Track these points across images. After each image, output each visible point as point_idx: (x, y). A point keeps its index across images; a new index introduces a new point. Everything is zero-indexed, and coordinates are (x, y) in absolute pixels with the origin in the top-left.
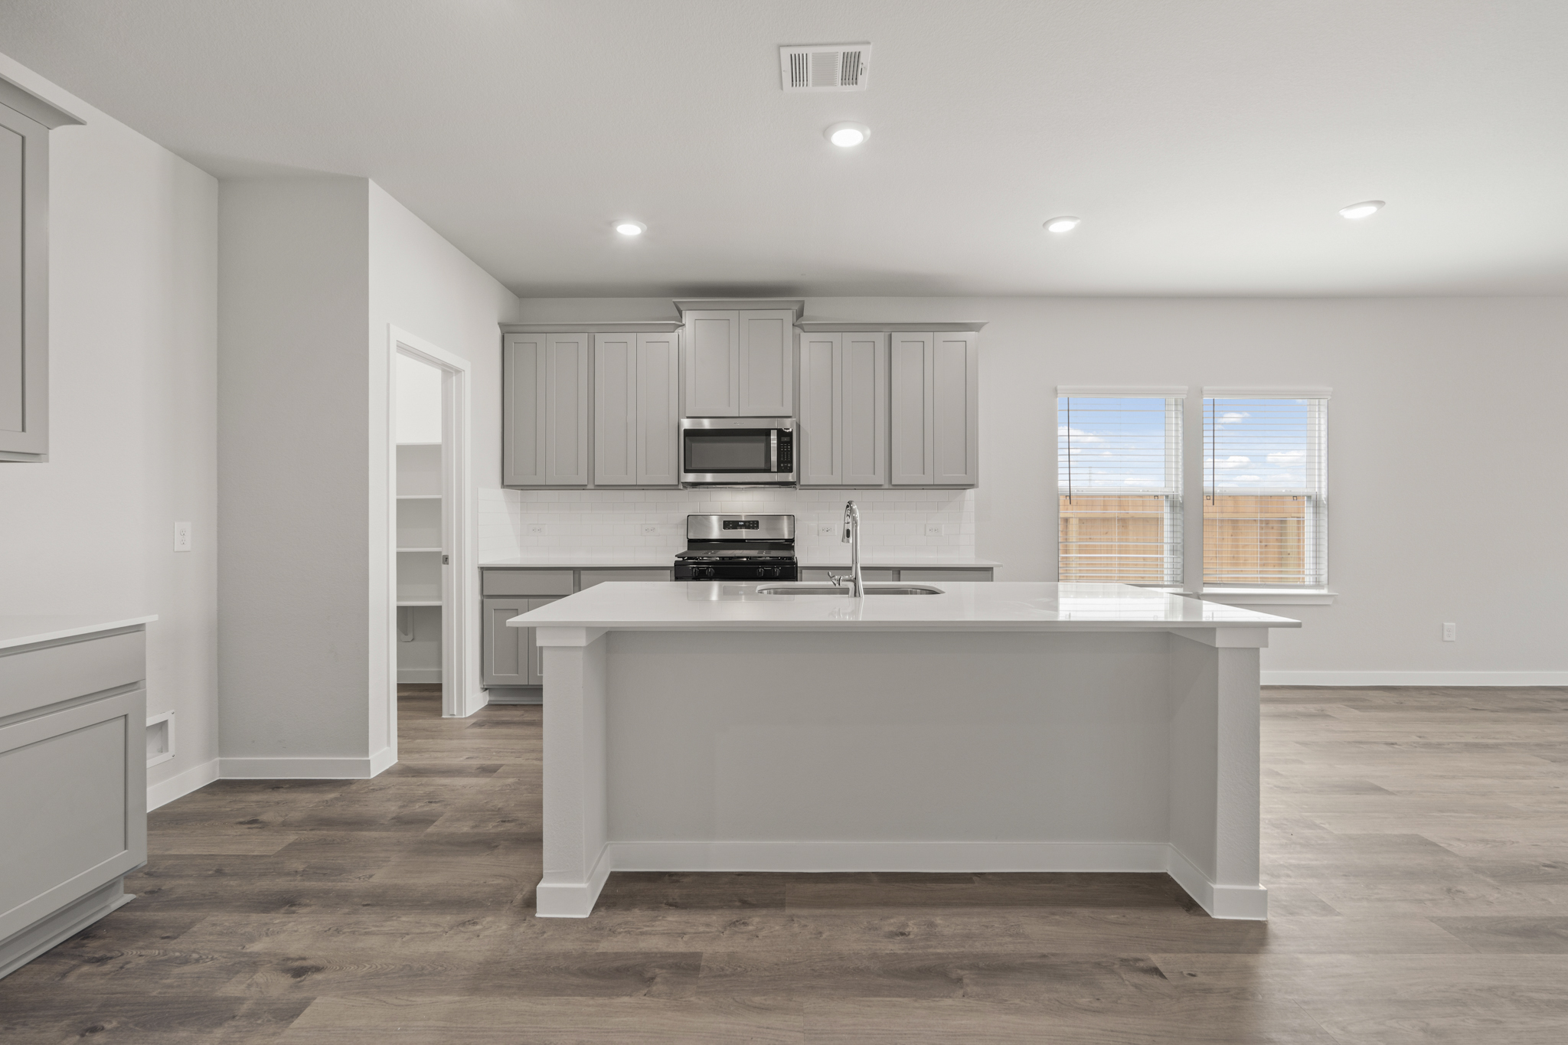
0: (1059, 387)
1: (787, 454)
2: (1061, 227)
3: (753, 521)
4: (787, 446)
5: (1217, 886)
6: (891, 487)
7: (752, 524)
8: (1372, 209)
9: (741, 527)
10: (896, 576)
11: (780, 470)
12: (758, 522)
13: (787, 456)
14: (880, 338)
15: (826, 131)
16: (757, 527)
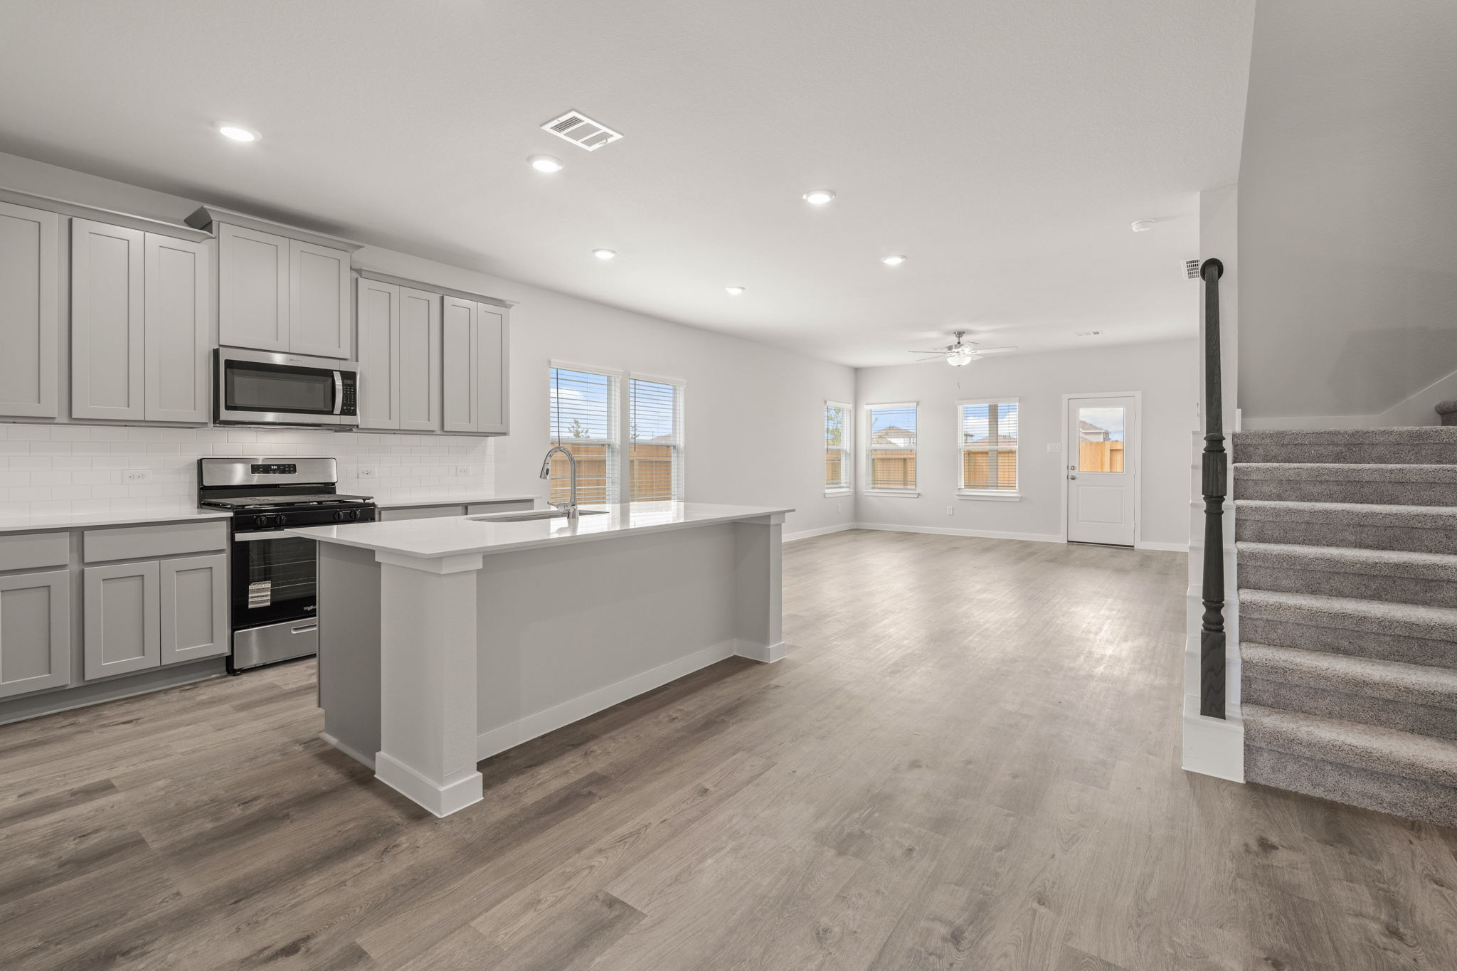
0: (553, 360)
1: (350, 397)
2: (604, 256)
3: (289, 465)
4: (350, 389)
5: (770, 647)
6: (443, 433)
7: (289, 468)
8: (740, 291)
9: (274, 471)
10: (464, 511)
11: (343, 413)
12: (294, 466)
13: (350, 399)
14: (435, 299)
15: (530, 159)
16: (295, 471)
